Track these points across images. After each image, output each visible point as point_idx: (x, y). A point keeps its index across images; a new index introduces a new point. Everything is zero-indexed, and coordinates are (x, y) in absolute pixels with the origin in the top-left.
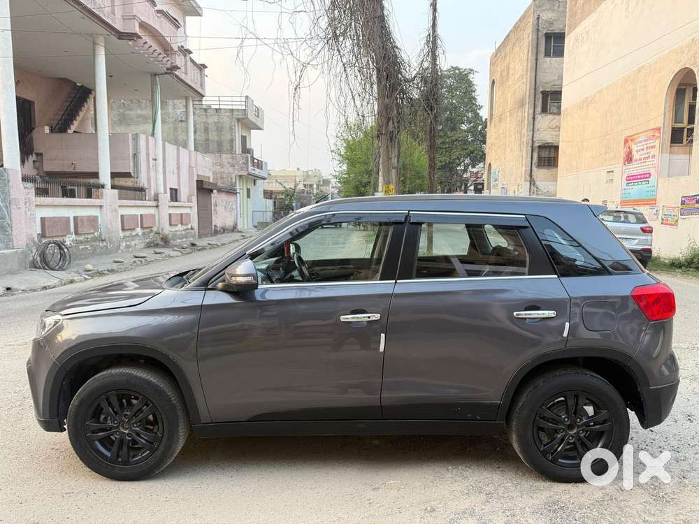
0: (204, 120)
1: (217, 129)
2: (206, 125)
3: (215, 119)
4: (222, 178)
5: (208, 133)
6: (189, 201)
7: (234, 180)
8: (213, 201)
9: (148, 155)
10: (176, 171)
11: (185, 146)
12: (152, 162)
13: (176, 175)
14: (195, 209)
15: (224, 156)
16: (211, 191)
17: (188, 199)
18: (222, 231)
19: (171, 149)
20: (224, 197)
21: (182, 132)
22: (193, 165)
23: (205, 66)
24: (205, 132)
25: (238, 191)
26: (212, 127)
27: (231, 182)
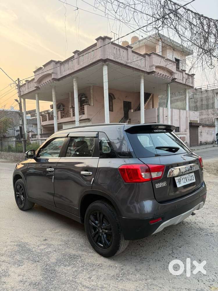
0: (201, 96)
1: (206, 99)
2: (202, 98)
3: (206, 95)
4: (208, 120)
5: (202, 102)
6: (186, 131)
7: (214, 121)
8: (199, 131)
9: (163, 115)
10: (178, 119)
11: (185, 109)
12: (165, 118)
13: (178, 121)
14: (188, 135)
15: (209, 110)
16: (198, 126)
17: (185, 131)
18: (205, 144)
19: (176, 111)
20: (207, 129)
21: (191, 103)
22: (188, 116)
23: (194, 75)
24: (201, 101)
25: (216, 125)
26: (204, 99)
27: (213, 121)
